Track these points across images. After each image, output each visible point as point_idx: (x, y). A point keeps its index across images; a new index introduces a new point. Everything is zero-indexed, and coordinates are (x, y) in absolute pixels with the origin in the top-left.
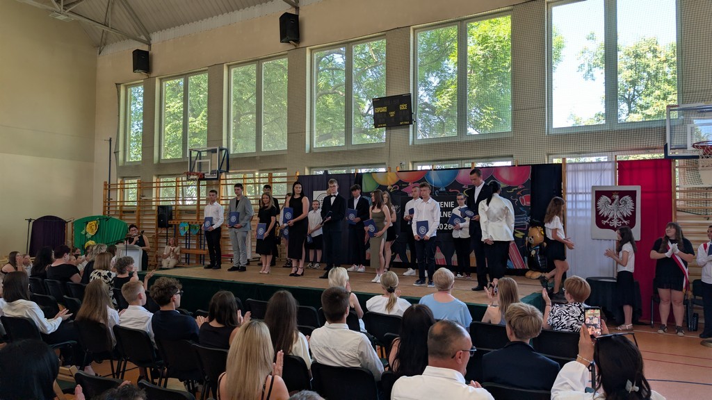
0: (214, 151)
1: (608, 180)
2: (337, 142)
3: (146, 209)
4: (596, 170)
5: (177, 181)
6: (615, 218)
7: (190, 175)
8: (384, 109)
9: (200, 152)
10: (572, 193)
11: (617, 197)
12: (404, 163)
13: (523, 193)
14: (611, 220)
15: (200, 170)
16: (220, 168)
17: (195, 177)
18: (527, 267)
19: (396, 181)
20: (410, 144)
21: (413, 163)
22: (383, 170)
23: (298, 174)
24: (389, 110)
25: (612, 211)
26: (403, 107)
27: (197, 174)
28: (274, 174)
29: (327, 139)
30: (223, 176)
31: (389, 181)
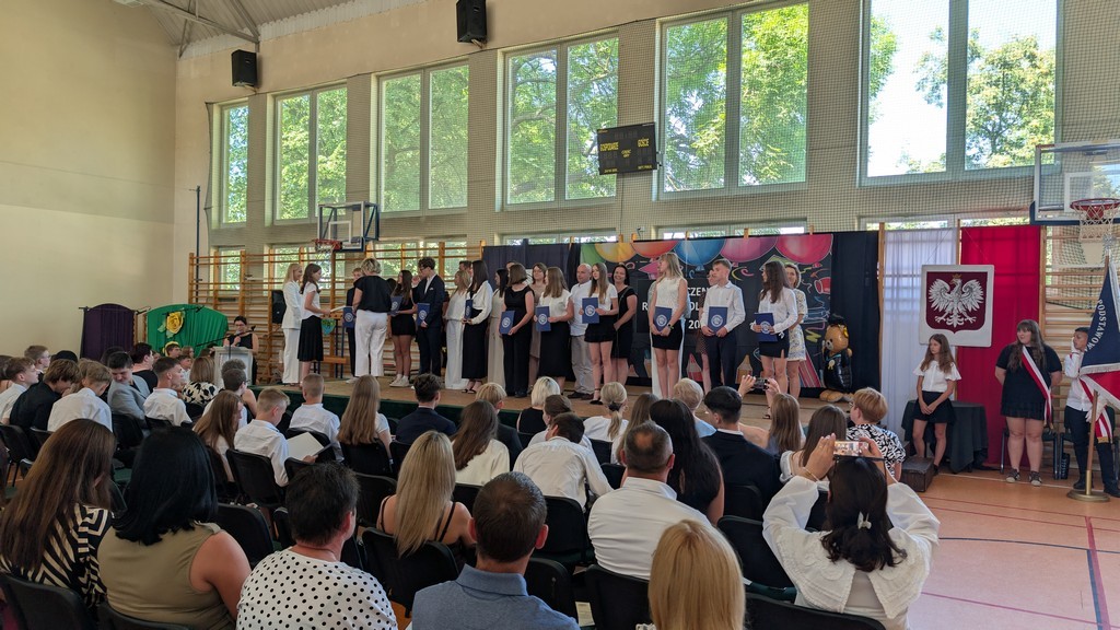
0: (357, 208)
1: (947, 256)
2: (542, 196)
3: (254, 295)
4: (930, 241)
5: (301, 253)
6: (955, 313)
7: (321, 243)
8: (614, 146)
9: (335, 209)
10: (893, 276)
11: (959, 281)
12: (643, 229)
13: (820, 275)
14: (948, 316)
15: (335, 238)
16: (365, 235)
17: (329, 247)
18: (823, 385)
19: (631, 254)
20: (654, 200)
21: (658, 228)
22: (613, 239)
23: (483, 244)
24: (622, 148)
25: (951, 302)
26: (643, 143)
27: (332, 243)
28: (448, 244)
29: (527, 190)
30: (370, 246)
31: (620, 255)
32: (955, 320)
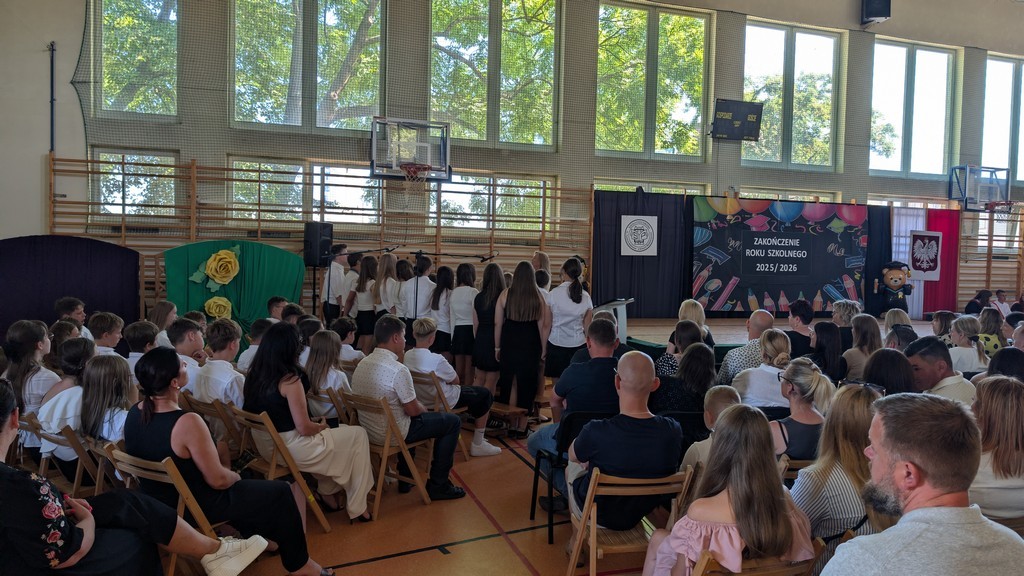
8: (728, 116)
19: (737, 209)
20: (741, 164)
24: (734, 118)
26: (752, 118)
31: (729, 209)
32: (925, 265)
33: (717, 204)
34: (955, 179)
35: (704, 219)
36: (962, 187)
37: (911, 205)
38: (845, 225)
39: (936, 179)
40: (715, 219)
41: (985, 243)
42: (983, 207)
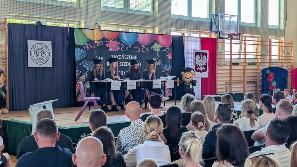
1: (199, 47)
6: (201, 66)
19: (101, 38)
20: (101, 9)
25: (200, 63)
31: (96, 37)
32: (201, 69)
33: (89, 34)
34: (213, 21)
35: (81, 43)
36: (217, 25)
37: (193, 35)
38: (160, 47)
39: (204, 20)
40: (88, 43)
41: (229, 56)
42: (227, 36)
